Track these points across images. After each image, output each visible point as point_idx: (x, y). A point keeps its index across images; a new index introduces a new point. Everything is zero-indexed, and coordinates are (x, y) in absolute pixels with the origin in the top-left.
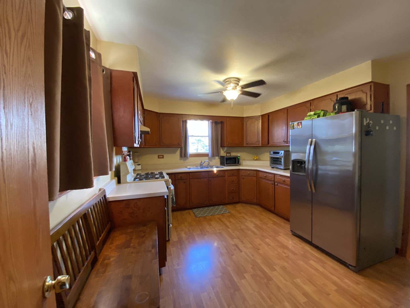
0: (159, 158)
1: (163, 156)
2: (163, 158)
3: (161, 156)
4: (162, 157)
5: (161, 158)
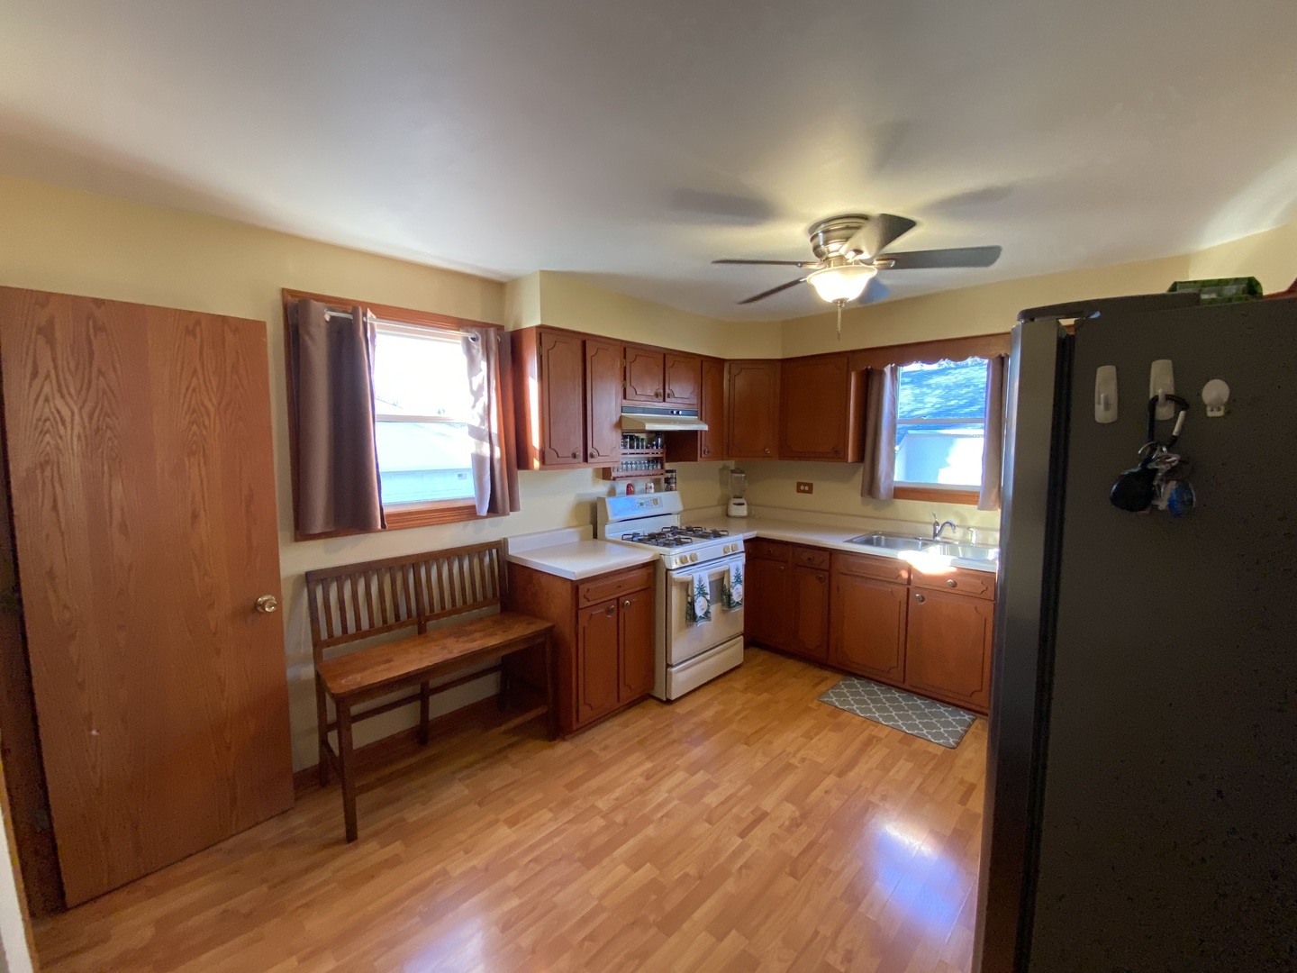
0: (799, 490)
1: (811, 486)
2: (810, 491)
3: (805, 484)
4: (807, 488)
5: (804, 491)
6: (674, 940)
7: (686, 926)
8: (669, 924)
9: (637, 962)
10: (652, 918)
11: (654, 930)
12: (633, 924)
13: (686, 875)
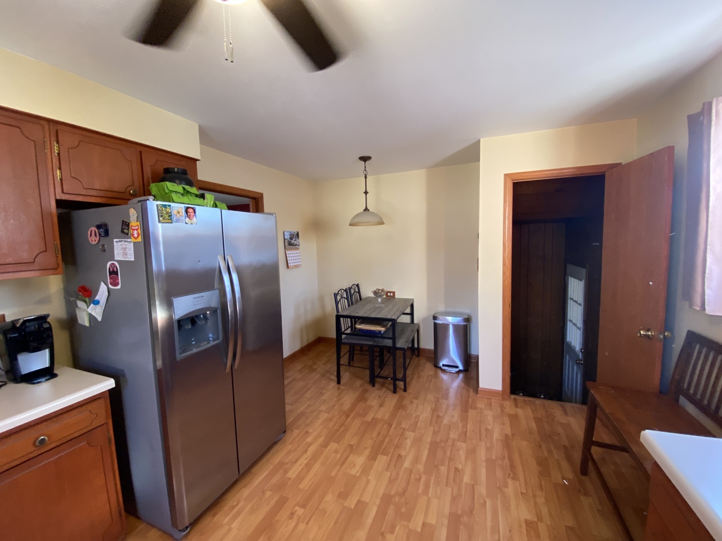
6: (381, 492)
7: (378, 501)
8: (387, 500)
9: (392, 478)
10: (397, 499)
11: (393, 493)
12: (404, 493)
13: (392, 532)
